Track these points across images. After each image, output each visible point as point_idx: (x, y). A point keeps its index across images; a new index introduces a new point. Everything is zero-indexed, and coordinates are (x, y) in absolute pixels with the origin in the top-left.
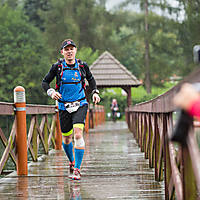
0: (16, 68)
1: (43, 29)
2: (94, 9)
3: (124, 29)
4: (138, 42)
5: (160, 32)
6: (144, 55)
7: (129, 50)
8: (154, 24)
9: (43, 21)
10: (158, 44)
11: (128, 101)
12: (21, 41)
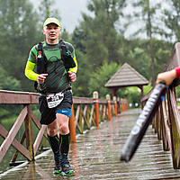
1: (85, 53)
2: (118, 38)
3: (137, 50)
4: (147, 57)
5: (160, 50)
7: (141, 63)
8: (156, 45)
9: (84, 48)
10: (159, 58)
11: (142, 95)
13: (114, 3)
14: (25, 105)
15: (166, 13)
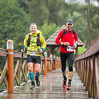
0: (11, 34)
1: (28, 12)
5: (96, 16)
6: (87, 29)
8: (93, 11)
10: (95, 23)
12: (15, 18)
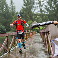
4: (41, 19)
5: (44, 17)
13: (31, 4)
14: (7, 36)
15: (46, 6)
